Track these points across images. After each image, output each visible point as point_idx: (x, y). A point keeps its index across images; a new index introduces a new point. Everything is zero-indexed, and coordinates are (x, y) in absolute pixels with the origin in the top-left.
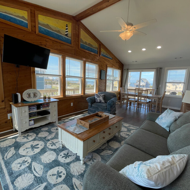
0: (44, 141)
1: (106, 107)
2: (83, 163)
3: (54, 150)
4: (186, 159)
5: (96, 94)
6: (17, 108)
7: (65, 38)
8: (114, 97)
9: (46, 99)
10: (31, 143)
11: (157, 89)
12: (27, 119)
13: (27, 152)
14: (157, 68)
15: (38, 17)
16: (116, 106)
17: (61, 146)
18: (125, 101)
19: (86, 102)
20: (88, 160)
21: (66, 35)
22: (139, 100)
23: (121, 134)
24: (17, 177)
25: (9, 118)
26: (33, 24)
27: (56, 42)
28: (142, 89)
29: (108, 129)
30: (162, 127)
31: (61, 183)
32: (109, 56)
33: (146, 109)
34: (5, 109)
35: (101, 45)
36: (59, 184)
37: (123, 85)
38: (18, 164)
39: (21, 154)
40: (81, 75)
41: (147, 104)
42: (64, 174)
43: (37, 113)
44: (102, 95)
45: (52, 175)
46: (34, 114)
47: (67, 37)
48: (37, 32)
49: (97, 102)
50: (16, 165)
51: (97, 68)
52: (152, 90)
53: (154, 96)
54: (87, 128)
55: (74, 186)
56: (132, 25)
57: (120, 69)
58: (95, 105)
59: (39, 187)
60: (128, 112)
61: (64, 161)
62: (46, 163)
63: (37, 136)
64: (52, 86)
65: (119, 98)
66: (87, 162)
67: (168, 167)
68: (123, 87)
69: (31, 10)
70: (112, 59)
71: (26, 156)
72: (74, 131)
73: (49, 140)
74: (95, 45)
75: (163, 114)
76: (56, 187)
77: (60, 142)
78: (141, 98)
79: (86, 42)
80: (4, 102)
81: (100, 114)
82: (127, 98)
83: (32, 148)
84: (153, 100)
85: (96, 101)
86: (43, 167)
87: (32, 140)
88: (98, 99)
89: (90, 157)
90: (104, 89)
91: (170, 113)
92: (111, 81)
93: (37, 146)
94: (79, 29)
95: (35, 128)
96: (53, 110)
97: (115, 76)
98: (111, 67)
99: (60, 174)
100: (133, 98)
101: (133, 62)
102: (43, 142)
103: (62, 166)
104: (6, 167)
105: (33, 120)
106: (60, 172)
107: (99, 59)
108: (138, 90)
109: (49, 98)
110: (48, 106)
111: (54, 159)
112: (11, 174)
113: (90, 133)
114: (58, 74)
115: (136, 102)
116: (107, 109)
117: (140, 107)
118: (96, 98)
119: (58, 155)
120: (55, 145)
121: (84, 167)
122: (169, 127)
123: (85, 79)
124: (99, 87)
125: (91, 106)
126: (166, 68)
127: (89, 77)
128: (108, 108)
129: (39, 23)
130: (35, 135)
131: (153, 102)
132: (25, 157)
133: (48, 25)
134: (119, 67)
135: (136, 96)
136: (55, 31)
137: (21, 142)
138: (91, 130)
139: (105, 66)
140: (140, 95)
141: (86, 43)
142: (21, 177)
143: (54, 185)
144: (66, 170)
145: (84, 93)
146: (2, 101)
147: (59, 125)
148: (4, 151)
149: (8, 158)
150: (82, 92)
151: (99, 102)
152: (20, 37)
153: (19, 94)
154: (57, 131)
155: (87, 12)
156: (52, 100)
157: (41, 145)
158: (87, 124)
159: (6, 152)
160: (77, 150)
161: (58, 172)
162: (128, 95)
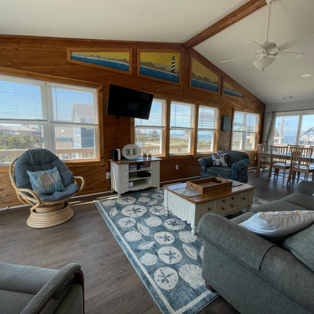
1: (230, 173)
2: (194, 232)
3: (159, 217)
5: (214, 154)
6: (118, 165)
7: (171, 75)
8: (245, 158)
9: (146, 157)
10: (132, 206)
12: (127, 179)
13: (130, 214)
15: (140, 55)
17: (167, 213)
18: (268, 167)
19: (198, 165)
21: (172, 71)
22: (295, 166)
24: (126, 232)
25: (107, 178)
26: (135, 65)
27: (159, 82)
28: (301, 146)
29: (229, 198)
31: (170, 245)
34: (104, 167)
35: (223, 76)
36: (168, 245)
37: (265, 139)
39: (124, 214)
40: (191, 125)
42: (172, 239)
43: (137, 174)
44: (223, 155)
45: (160, 237)
46: (134, 174)
48: (138, 74)
49: (215, 166)
50: (122, 222)
51: (216, 113)
54: (201, 193)
55: (185, 250)
57: (259, 113)
58: (211, 169)
59: (148, 243)
60: (271, 186)
61: (172, 228)
62: (151, 226)
63: (137, 201)
64: (144, 144)
65: (256, 163)
67: (288, 214)
68: (265, 143)
69: (133, 49)
70: (243, 97)
72: (184, 193)
73: (151, 206)
74: (214, 78)
76: (165, 247)
77: (166, 208)
78: (299, 163)
79: (200, 76)
80: (104, 159)
81: (219, 179)
82: (270, 162)
83: (134, 211)
85: (214, 164)
86: (149, 229)
87: (133, 204)
88: (217, 161)
90: (228, 146)
92: (241, 133)
93: (140, 210)
94: (190, 60)
96: (155, 171)
97: (248, 125)
98: (241, 109)
99: (168, 238)
100: (281, 162)
101: (285, 98)
102: (144, 207)
103: (170, 232)
104: (114, 223)
105: (133, 181)
106: (167, 236)
107: (220, 99)
108: (292, 148)
109: (150, 156)
110: (149, 166)
111: (159, 225)
112: (120, 229)
113: (204, 197)
114: (160, 126)
115: (288, 170)
117: (297, 178)
118: (213, 158)
119: (163, 221)
120: (159, 212)
121: (196, 237)
123: (197, 131)
124: (218, 143)
125: (206, 171)
127: (204, 127)
128: (233, 175)
129: (141, 63)
130: (135, 199)
132: (129, 218)
133: (150, 62)
134: (256, 109)
135: (288, 158)
136: (159, 68)
137: (122, 204)
138: (206, 195)
139: (231, 110)
141: (200, 78)
142: (129, 232)
143: (163, 245)
144: (174, 236)
145: (195, 152)
146: (102, 158)
147: (161, 192)
148: (108, 209)
149: (113, 216)
150: (191, 150)
151: (219, 166)
152: (120, 83)
153: (119, 150)
154: (159, 198)
155: (202, 36)
156: (153, 158)
157: (143, 210)
158: (200, 188)
159: (110, 210)
160: (188, 216)
161: (165, 236)
162: (273, 156)
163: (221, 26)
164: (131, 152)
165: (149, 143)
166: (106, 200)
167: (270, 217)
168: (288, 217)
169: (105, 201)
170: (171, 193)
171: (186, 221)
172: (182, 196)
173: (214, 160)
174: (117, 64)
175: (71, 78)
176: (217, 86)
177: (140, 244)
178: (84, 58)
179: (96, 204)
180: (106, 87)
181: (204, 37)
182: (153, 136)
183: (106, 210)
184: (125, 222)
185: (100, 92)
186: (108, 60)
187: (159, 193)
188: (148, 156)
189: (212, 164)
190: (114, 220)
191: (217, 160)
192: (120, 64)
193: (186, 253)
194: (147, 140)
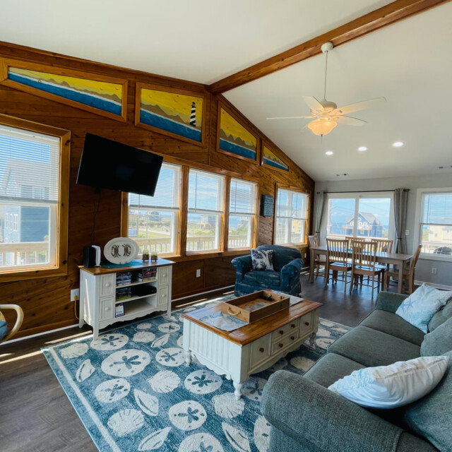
0: (148, 351)
1: (278, 281)
2: (240, 395)
3: (174, 369)
4: (445, 363)
5: (253, 251)
6: (95, 276)
8: (296, 258)
9: (148, 259)
10: (122, 353)
11: (400, 239)
12: (113, 301)
13: (119, 370)
14: (397, 190)
15: (140, 93)
16: (301, 279)
17: (188, 360)
18: (322, 268)
19: (231, 268)
20: (250, 391)
21: (192, 124)
22: (357, 267)
23: (318, 342)
24: (110, 414)
25: (72, 299)
26: (132, 106)
27: (172, 138)
28: (361, 239)
29: (288, 327)
30: (412, 323)
31: (199, 430)
32: (281, 163)
33: (373, 288)
34: (66, 279)
35: (262, 139)
36: (195, 431)
37: (316, 228)
38: (106, 391)
39: (106, 373)
40: (220, 207)
41: (377, 276)
42: (202, 415)
43: (131, 291)
44: (267, 252)
45: (179, 415)
46: (126, 291)
47: (192, 128)
48: (137, 121)
49: (257, 269)
50: (103, 392)
51: (254, 190)
52: (386, 241)
53: (392, 257)
54: (246, 322)
55: (227, 437)
56: (335, 106)
57: (308, 193)
58: (251, 275)
59: (158, 434)
60: (330, 294)
61: (199, 391)
62: (160, 392)
63: (130, 340)
64: (137, 231)
65: (307, 262)
66: (248, 395)
67: (411, 370)
68: (316, 234)
69: (129, 82)
70: (288, 170)
71: (118, 377)
72: (220, 326)
73: (157, 350)
74: (250, 140)
75: (413, 297)
76: (191, 436)
77: (186, 353)
78: (360, 261)
79: (231, 136)
80: (66, 265)
81: (270, 295)
82: (325, 261)
83: (126, 363)
84: (391, 266)
85: (254, 267)
86: (157, 400)
87: (123, 348)
88: (259, 263)
89: (253, 385)
90: (271, 238)
91: (428, 293)
92: (287, 220)
93: (137, 360)
94: (217, 110)
95: (126, 323)
96: (163, 282)
97: (294, 209)
98: (286, 187)
99: (195, 415)
100: (341, 262)
101: (338, 175)
102: (146, 353)
103: (196, 400)
104: (86, 395)
105: (124, 304)
106: (193, 410)
107: (259, 171)
108: (353, 242)
109: (155, 258)
110: (153, 275)
111: (176, 387)
112: (98, 408)
113: (253, 330)
114: (172, 206)
115: (350, 272)
116: (280, 285)
117: (359, 282)
118: (253, 258)
119: (183, 378)
120: (174, 359)
121: (243, 403)
122: (427, 323)
123: (228, 215)
124: (258, 234)
125: (243, 277)
126: (419, 191)
127: (237, 211)
128: (284, 284)
129: (141, 105)
130: (126, 338)
131: (390, 271)
132: (118, 379)
133: (157, 106)
134: (303, 187)
135: (349, 256)
136: (171, 117)
137: (101, 351)
138: (255, 326)
139: (273, 187)
140: (358, 253)
141: (231, 138)
142: (117, 414)
143: (187, 432)
144: (206, 408)
145: (226, 248)
146: (63, 262)
147: (173, 318)
148: (72, 365)
149: (84, 378)
150: (220, 245)
151: (262, 270)
152: (105, 133)
153: (98, 249)
154: (172, 331)
155: (236, 79)
156: (160, 262)
157: (144, 358)
158: (245, 313)
159: (77, 367)
160: (227, 366)
161: (189, 409)
162: (330, 253)
163: (263, 70)
164: (121, 251)
165: (145, 230)
166: (69, 345)
167: (391, 379)
168: (413, 374)
169: (66, 346)
170: (197, 326)
171: (224, 375)
172: (217, 331)
173: (255, 261)
174: (101, 101)
175: (6, 113)
176: (255, 152)
177: (142, 438)
178: (35, 82)
179: (46, 355)
180: (77, 137)
181: (239, 80)
182: (151, 218)
183: (68, 368)
184: (109, 390)
185: (65, 144)
186: (84, 93)
187: (170, 321)
188: (152, 257)
189: (252, 266)
190: (86, 390)
191: (258, 261)
192: (107, 102)
193: (231, 441)
194: (142, 225)
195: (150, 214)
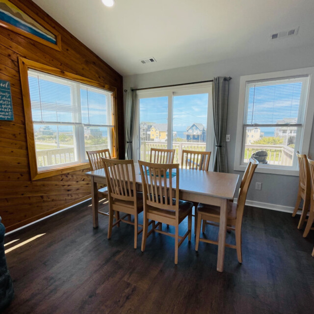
11: (220, 146)
14: (216, 80)
68: (127, 145)
70: (56, 43)
101: (143, 62)
195: (43, 130)
